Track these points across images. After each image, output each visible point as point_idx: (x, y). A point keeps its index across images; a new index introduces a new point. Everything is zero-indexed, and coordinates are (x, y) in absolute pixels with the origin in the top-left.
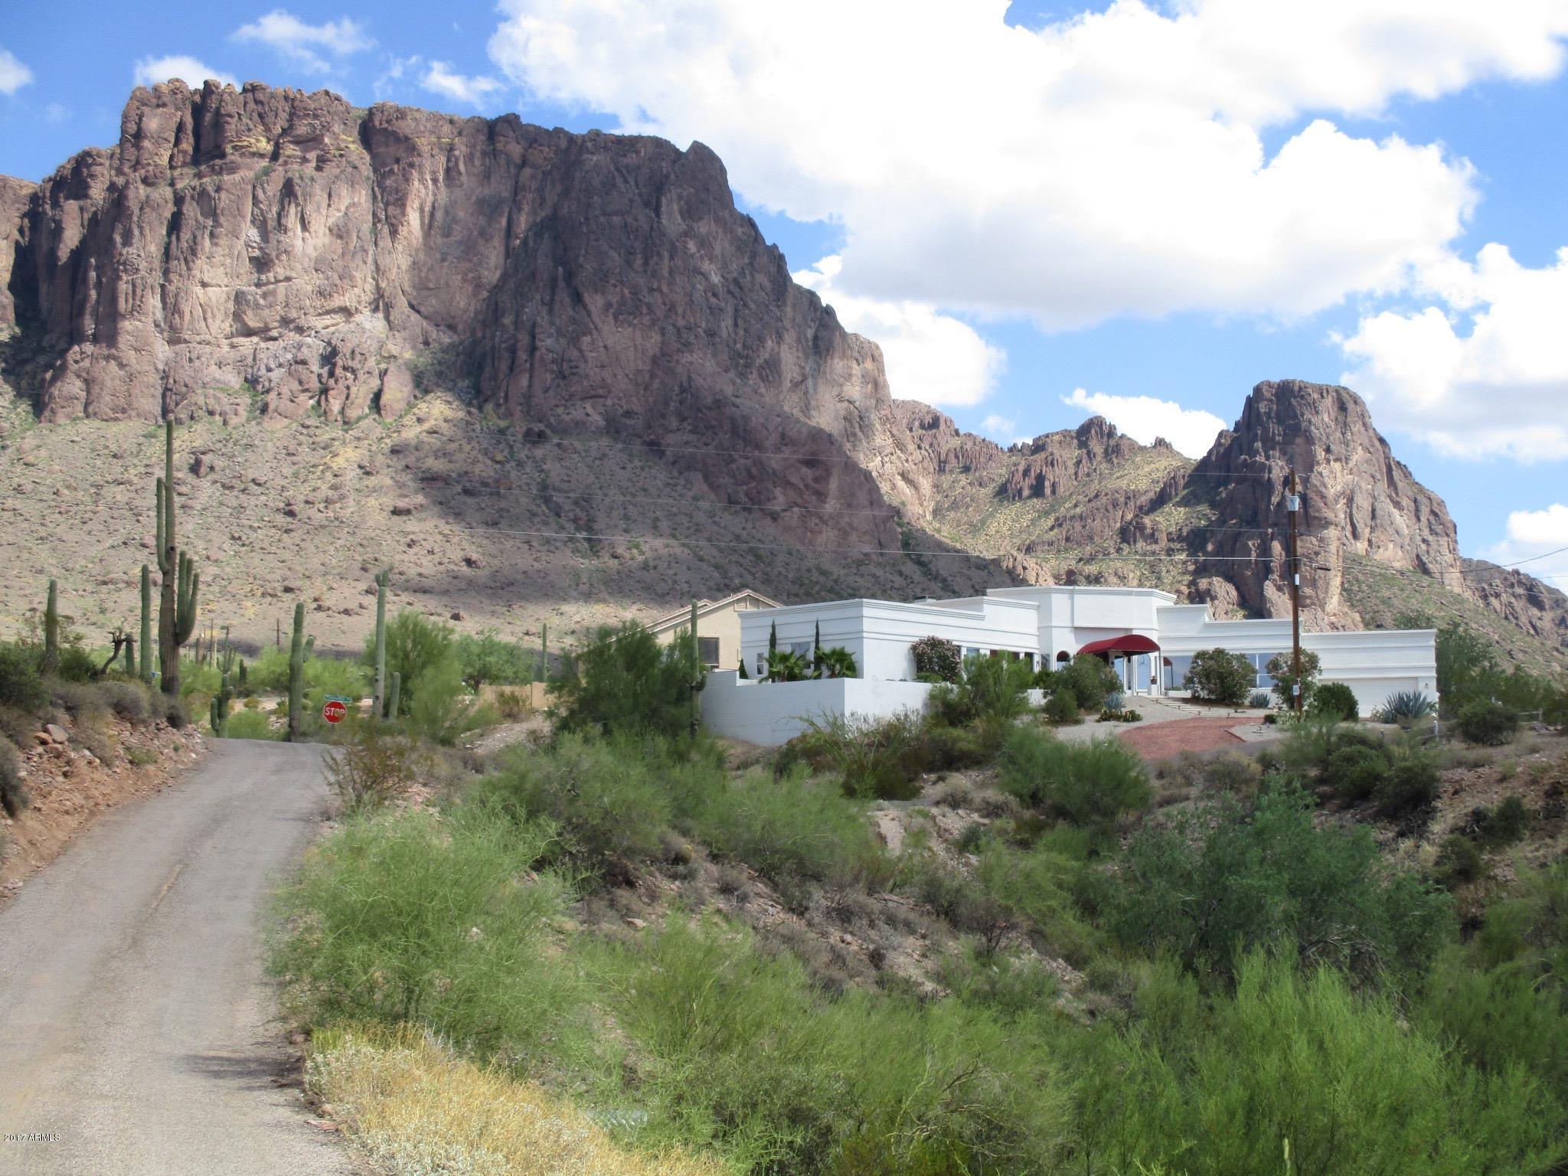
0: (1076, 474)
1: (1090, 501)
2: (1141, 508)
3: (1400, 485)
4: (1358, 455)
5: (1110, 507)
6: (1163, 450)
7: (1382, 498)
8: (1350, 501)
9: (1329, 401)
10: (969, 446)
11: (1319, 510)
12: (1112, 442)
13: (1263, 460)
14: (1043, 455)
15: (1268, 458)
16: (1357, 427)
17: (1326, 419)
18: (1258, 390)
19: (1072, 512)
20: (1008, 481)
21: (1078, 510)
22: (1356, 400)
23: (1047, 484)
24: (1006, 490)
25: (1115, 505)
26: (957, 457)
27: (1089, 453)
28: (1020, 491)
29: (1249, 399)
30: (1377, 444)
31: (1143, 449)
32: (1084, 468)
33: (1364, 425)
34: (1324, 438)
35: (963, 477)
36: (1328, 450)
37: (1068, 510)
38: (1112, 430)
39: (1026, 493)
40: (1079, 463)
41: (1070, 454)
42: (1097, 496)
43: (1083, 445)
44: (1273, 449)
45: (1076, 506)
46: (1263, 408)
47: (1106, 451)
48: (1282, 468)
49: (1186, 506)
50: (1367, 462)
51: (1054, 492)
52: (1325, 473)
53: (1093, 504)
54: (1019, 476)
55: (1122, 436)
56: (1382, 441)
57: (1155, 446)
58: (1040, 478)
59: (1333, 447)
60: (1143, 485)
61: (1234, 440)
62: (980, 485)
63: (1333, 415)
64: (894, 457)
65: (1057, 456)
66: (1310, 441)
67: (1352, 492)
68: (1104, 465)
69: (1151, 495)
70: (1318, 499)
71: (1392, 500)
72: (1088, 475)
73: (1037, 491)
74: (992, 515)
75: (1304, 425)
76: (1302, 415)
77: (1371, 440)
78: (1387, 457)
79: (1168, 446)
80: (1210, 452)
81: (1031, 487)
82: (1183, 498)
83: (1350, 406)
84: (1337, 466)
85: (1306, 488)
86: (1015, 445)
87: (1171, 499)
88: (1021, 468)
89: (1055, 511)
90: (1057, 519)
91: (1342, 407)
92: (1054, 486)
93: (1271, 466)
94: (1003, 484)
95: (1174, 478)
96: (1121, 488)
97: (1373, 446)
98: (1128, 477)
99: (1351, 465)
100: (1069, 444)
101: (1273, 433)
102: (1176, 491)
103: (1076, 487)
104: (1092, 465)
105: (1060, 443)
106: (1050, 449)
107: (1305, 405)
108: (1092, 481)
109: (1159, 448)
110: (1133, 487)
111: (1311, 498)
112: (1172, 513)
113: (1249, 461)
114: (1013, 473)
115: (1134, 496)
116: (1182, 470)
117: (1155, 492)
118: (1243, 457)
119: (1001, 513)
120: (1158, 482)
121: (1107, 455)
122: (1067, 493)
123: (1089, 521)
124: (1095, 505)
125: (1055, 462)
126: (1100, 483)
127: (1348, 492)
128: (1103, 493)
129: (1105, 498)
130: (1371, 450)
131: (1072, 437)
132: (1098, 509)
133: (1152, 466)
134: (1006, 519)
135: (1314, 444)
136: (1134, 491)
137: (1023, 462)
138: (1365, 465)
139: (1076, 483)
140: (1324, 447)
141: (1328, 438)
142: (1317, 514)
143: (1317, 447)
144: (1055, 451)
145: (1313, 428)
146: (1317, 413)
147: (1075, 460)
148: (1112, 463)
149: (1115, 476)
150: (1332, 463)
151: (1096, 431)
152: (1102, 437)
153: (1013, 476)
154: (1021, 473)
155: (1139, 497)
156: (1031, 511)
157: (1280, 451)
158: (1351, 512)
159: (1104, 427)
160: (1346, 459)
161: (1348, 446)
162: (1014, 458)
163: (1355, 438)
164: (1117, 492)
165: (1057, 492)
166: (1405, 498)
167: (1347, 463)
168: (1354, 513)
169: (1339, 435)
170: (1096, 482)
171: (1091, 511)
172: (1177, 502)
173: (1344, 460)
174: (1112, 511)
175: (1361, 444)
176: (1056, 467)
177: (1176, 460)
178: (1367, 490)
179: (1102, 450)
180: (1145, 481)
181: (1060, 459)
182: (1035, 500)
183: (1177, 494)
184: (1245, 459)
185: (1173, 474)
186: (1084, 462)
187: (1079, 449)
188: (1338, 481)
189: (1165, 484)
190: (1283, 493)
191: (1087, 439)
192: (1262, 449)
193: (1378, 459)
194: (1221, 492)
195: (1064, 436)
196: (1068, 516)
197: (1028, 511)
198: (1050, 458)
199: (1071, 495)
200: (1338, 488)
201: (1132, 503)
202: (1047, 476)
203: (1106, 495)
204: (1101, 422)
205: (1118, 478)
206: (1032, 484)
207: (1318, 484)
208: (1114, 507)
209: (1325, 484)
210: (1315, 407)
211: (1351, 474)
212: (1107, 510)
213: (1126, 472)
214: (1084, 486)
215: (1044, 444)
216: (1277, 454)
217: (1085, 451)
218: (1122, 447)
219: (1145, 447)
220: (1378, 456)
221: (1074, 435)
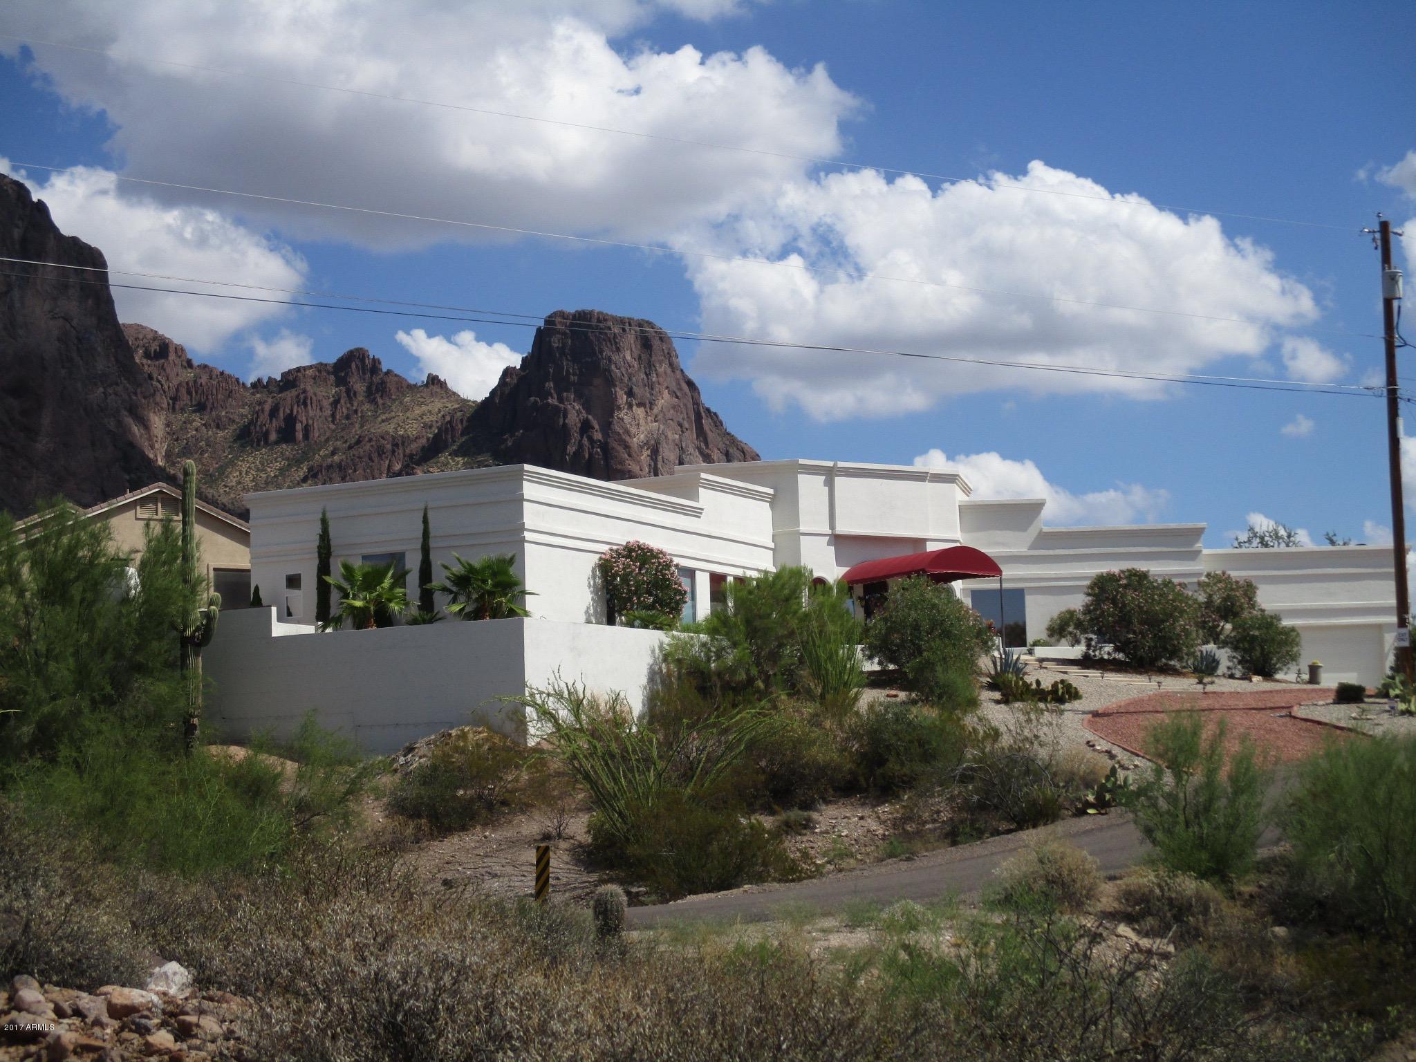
0: (333, 416)
1: (350, 447)
2: (411, 456)
3: (711, 436)
4: (664, 400)
5: (375, 456)
6: (436, 389)
7: (691, 450)
8: (655, 452)
9: (631, 338)
10: (204, 379)
11: (622, 462)
12: (376, 379)
13: (555, 402)
14: (294, 393)
15: (561, 400)
16: (663, 368)
17: (628, 357)
18: (549, 321)
19: (329, 461)
20: (251, 422)
21: (336, 458)
22: (663, 338)
23: (299, 426)
24: (249, 433)
25: (381, 452)
26: (189, 393)
27: (348, 391)
28: (266, 435)
29: (539, 330)
30: (685, 386)
31: (412, 388)
32: (343, 409)
33: (671, 365)
34: (626, 379)
35: (196, 417)
36: (630, 393)
37: (324, 458)
38: (376, 363)
39: (273, 437)
40: (336, 403)
41: (326, 392)
42: (359, 442)
43: (341, 381)
44: (568, 390)
45: (333, 453)
46: (555, 342)
47: (369, 389)
48: (579, 412)
49: (464, 456)
50: (674, 408)
51: (306, 437)
52: (627, 419)
53: (352, 452)
54: (264, 417)
55: (389, 372)
56: (690, 384)
57: (427, 385)
58: (291, 420)
59: (635, 389)
60: (413, 429)
61: (521, 379)
62: (218, 427)
63: (636, 353)
64: (120, 389)
65: (310, 394)
66: (610, 382)
67: (658, 442)
68: (367, 406)
69: (423, 441)
70: (620, 449)
71: (701, 453)
72: (348, 417)
73: (287, 434)
74: (232, 463)
75: (603, 363)
76: (601, 352)
77: (679, 384)
78: (697, 403)
79: (442, 385)
80: (493, 393)
81: (279, 431)
82: (461, 446)
83: (656, 343)
84: (640, 412)
85: (606, 435)
86: (259, 380)
87: (446, 447)
88: (267, 407)
89: (308, 459)
90: (310, 469)
91: (646, 343)
92: (307, 430)
93: (565, 410)
94: (245, 426)
95: (450, 422)
96: (387, 432)
97: (680, 389)
98: (395, 421)
99: (656, 411)
100: (325, 380)
101: (568, 371)
102: (452, 438)
103: (334, 431)
104: (352, 406)
105: (314, 379)
106: (302, 386)
107: (604, 340)
108: (352, 424)
109: (431, 387)
110: (401, 433)
111: (613, 448)
112: (448, 463)
113: (540, 404)
114: (257, 413)
115: (403, 443)
116: (459, 414)
117: (428, 439)
118: (532, 399)
119: (243, 460)
120: (431, 427)
121: (370, 395)
122: (323, 439)
123: (350, 471)
124: (356, 453)
125: (309, 402)
126: (362, 426)
127: (653, 442)
128: (367, 439)
129: (369, 445)
130: (679, 394)
131: (329, 373)
132: (360, 458)
133: (424, 408)
134: (249, 467)
135: (615, 386)
136: (402, 436)
137: (270, 400)
138: (672, 411)
139: (333, 427)
140: (626, 389)
141: (630, 379)
142: (619, 467)
143: (617, 389)
144: (309, 388)
145: (613, 367)
146: (618, 350)
147: (332, 399)
148: (376, 403)
149: (380, 419)
150: (634, 408)
151: (357, 366)
152: (364, 373)
153: (258, 417)
154: (267, 413)
155: (409, 445)
156: (280, 459)
157: (575, 393)
158: (656, 464)
159: (367, 361)
160: (651, 404)
161: (652, 389)
162: (258, 396)
163: (661, 380)
164: (383, 438)
165: (311, 437)
166: (716, 451)
167: (651, 409)
168: (659, 466)
169: (642, 376)
170: (357, 426)
171: (352, 460)
172: (454, 451)
173: (648, 406)
174: (376, 460)
175: (667, 388)
176: (309, 407)
177: (451, 402)
178: (674, 441)
179: (364, 388)
180: (415, 426)
181: (314, 398)
182: (284, 446)
183: (454, 442)
184: (536, 402)
185: (448, 418)
186: (342, 401)
187: (337, 386)
188: (642, 428)
189: (440, 429)
190: (580, 441)
191: (347, 375)
192: (554, 389)
193: (685, 405)
194: (506, 440)
195: (320, 371)
196: (324, 465)
197: (276, 458)
198: (302, 396)
199: (327, 440)
200: (642, 437)
201: (401, 451)
202: (299, 417)
203: (370, 440)
204: (363, 355)
205: (383, 421)
206: (280, 427)
207: (621, 432)
208: (380, 455)
209: (628, 432)
210: (616, 343)
211: (655, 421)
212: (371, 459)
213: (393, 414)
214: (343, 430)
215: (295, 380)
216: (572, 397)
217: (343, 389)
218: (388, 385)
219: (415, 385)
220: (685, 401)
221: (331, 369)
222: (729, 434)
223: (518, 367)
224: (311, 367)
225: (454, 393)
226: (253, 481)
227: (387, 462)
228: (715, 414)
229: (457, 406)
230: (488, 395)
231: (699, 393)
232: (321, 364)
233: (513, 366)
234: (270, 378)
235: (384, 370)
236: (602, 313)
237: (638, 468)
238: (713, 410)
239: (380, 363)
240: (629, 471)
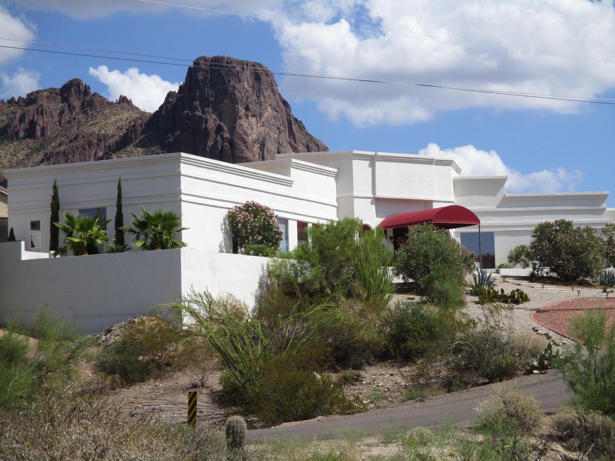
0: (60, 121)
1: (71, 141)
2: (109, 147)
3: (297, 135)
4: (269, 113)
5: (86, 147)
6: (125, 105)
7: (285, 144)
8: (263, 146)
9: (247, 73)
11: (242, 152)
12: (87, 99)
13: (200, 114)
14: (35, 106)
15: (204, 112)
16: (268, 93)
17: (246, 86)
18: (196, 63)
19: (57, 150)
20: (8, 125)
21: (62, 148)
22: (268, 74)
23: (38, 128)
24: (6, 132)
25: (90, 144)
27: (69, 106)
28: (17, 133)
29: (190, 69)
30: (281, 105)
31: (110, 104)
32: (66, 117)
33: (273, 91)
34: (245, 100)
36: (247, 109)
37: (54, 148)
38: (87, 88)
39: (22, 134)
40: (61, 113)
41: (55, 106)
42: (76, 138)
43: (65, 100)
44: (208, 107)
45: (60, 145)
46: (200, 76)
47: (83, 104)
48: (215, 120)
49: (142, 147)
50: (274, 118)
51: (43, 134)
52: (245, 125)
53: (72, 144)
54: (16, 122)
55: (95, 94)
56: (285, 103)
57: (119, 103)
58: (33, 124)
59: (251, 106)
60: (111, 130)
61: (179, 99)
63: (251, 82)
65: (45, 107)
66: (234, 101)
67: (264, 139)
68: (81, 116)
69: (117, 138)
70: (241, 143)
71: (291, 146)
72: (69, 122)
73: (30, 133)
75: (230, 89)
76: (229, 82)
77: (277, 103)
78: (289, 115)
79: (129, 102)
80: (161, 108)
81: (25, 130)
82: (141, 141)
83: (263, 77)
84: (253, 120)
85: (232, 134)
86: (13, 99)
87: (131, 142)
88: (18, 116)
89: (44, 148)
90: (45, 155)
91: (257, 77)
92: (43, 130)
93: (206, 118)
94: (4, 128)
95: (134, 126)
96: (94, 132)
97: (279, 106)
98: (99, 125)
99: (263, 119)
100: (55, 99)
101: (208, 95)
102: (135, 136)
103: (60, 131)
104: (72, 115)
105: (48, 98)
106: (40, 102)
107: (230, 75)
108: (72, 127)
109: (122, 104)
110: (103, 132)
111: (236, 143)
112: (133, 151)
113: (190, 114)
114: (12, 119)
115: (104, 139)
116: (140, 121)
117: (120, 136)
118: (186, 111)
119: (3, 149)
120: (121, 129)
121: (83, 107)
122: (53, 136)
123: (71, 156)
124: (74, 145)
125: (44, 112)
126: (78, 128)
127: (261, 139)
128: (81, 136)
129: (82, 140)
130: (278, 109)
131: (57, 94)
132: (77, 148)
133: (117, 117)
134: (6, 154)
135: (237, 104)
136: (104, 135)
137: (19, 111)
138: (273, 120)
139: (60, 128)
140: (244, 106)
141: (247, 99)
142: (240, 155)
143: (239, 106)
144: (44, 104)
145: (236, 92)
146: (240, 81)
147: (59, 111)
148: (87, 114)
149: (89, 124)
150: (250, 118)
151: (75, 90)
152: (79, 94)
153: (12, 122)
154: (17, 119)
155: (108, 140)
156: (26, 148)
157: (212, 108)
158: (263, 153)
159: (81, 87)
160: (260, 115)
161: (261, 106)
162: (12, 108)
163: (266, 100)
164: (91, 135)
165: (46, 134)
166: (301, 145)
167: (260, 118)
168: (265, 154)
169: (255, 98)
170: (75, 128)
171: (72, 149)
172: (137, 144)
173: (258, 116)
174: (87, 149)
175: (270, 105)
176: (45, 116)
177: (135, 113)
178: (274, 138)
179: (80, 104)
180: (112, 128)
181: (48, 110)
182: (29, 140)
183: (136, 138)
184: (188, 113)
185: (133, 124)
186: (66, 112)
187: (62, 103)
188: (254, 131)
189: (127, 130)
190: (216, 138)
191: (68, 95)
192: (200, 106)
193: (282, 116)
194: (169, 137)
195: (51, 93)
196: (54, 152)
197: (24, 148)
198: (40, 109)
199: (56, 137)
200: (254, 136)
201: (103, 144)
202: (38, 122)
203: (83, 137)
204: (79, 83)
205: (92, 125)
206: (26, 128)
207: (241, 133)
208: (89, 146)
209: (246, 133)
210: (238, 77)
211: (263, 126)
212: (84, 149)
213: (98, 120)
214: (66, 130)
215: (36, 98)
216: (211, 110)
217: (66, 104)
218: (95, 102)
219: (112, 103)
220: (282, 114)
221: (58, 92)
222: (309, 134)
223: (177, 91)
224: (46, 90)
225: (137, 108)
226: (9, 162)
227: (94, 151)
228: (300, 122)
229: (138, 116)
230: (158, 109)
231: (290, 109)
232: (52, 89)
233: (173, 91)
234: (20, 98)
235: (92, 93)
236: (229, 58)
237: (252, 156)
238: (299, 119)
239: (89, 88)
240: (246, 157)
